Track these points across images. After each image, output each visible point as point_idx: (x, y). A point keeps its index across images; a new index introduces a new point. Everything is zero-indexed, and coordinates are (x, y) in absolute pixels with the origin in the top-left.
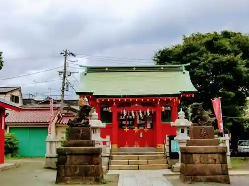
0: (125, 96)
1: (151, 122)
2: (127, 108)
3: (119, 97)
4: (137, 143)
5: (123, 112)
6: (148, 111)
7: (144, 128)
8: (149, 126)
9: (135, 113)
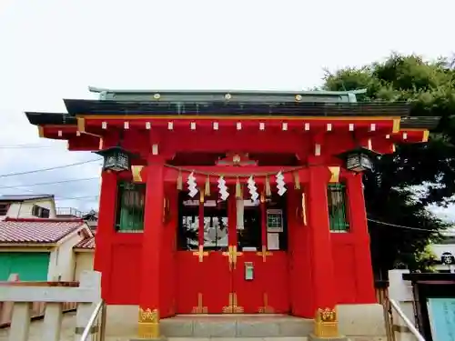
0: (190, 109)
1: (281, 230)
2: (203, 170)
3: (170, 109)
4: (233, 298)
5: (186, 185)
6: (280, 180)
7: (260, 250)
8: (273, 242)
9: (231, 188)
